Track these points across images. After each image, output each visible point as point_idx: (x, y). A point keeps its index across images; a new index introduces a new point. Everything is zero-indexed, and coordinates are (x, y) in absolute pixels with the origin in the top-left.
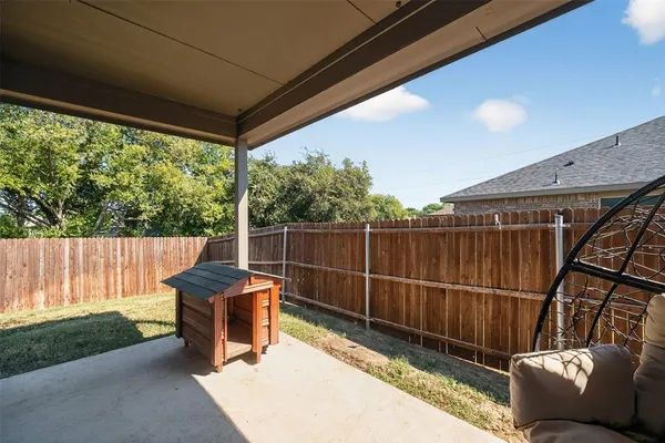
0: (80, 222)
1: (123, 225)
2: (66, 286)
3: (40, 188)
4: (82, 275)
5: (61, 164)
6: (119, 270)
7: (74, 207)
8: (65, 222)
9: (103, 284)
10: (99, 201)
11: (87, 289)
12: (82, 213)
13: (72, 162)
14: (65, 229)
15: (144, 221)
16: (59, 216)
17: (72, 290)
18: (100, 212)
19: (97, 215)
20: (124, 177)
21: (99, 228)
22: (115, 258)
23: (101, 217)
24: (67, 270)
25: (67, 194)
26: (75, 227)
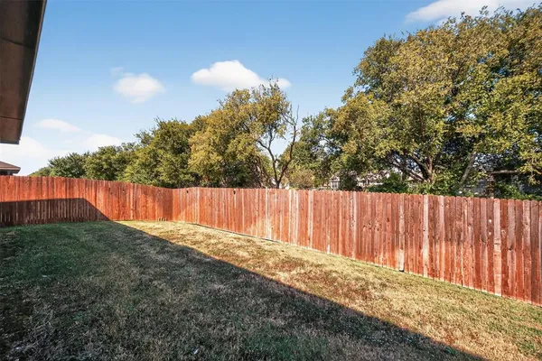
0: (447, 176)
1: (492, 179)
2: (425, 252)
3: (414, 148)
4: (443, 243)
5: (430, 122)
6: (498, 249)
7: (443, 163)
8: (434, 176)
9: (471, 263)
10: (466, 154)
11: (450, 264)
12: (449, 168)
13: (438, 118)
14: (434, 182)
15: (528, 173)
16: (430, 171)
17: (431, 259)
18: (466, 165)
19: (463, 169)
20: (497, 121)
21: (465, 182)
22: (491, 229)
23: (467, 171)
24: (426, 234)
25: (436, 151)
26: (442, 181)
